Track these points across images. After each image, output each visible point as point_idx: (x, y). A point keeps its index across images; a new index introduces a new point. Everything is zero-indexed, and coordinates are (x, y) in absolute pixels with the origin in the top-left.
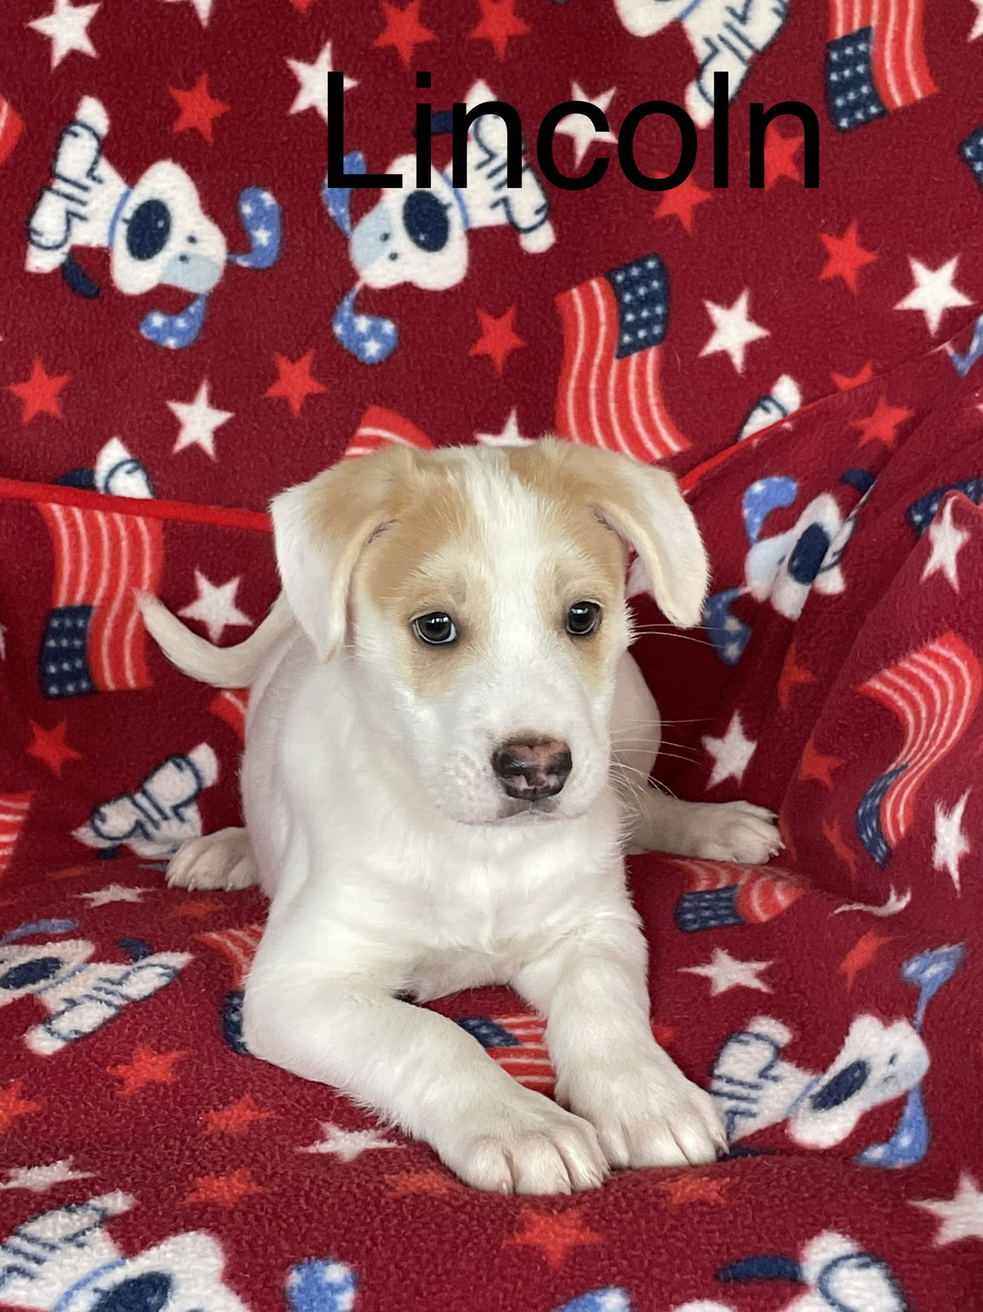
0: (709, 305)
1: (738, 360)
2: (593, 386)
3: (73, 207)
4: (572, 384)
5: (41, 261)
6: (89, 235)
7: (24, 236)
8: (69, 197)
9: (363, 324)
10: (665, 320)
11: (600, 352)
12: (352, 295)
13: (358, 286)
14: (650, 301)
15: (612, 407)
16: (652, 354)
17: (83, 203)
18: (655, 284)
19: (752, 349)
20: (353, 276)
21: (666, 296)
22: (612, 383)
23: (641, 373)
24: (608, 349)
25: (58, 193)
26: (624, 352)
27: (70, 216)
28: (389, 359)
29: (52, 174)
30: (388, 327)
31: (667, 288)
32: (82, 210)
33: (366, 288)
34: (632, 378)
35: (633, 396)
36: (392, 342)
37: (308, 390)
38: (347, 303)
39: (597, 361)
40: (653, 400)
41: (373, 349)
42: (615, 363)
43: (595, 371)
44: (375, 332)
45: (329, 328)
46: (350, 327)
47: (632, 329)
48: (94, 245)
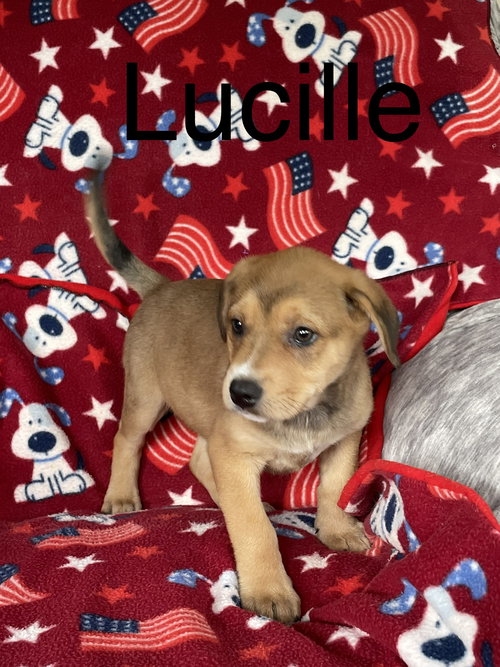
0: (330, 171)
1: (344, 193)
2: (283, 207)
3: (45, 130)
4: (274, 207)
5: (30, 153)
6: (52, 142)
7: (23, 142)
8: (43, 126)
9: (175, 181)
10: (312, 179)
11: (285, 192)
12: (171, 170)
13: (173, 165)
14: (304, 171)
15: (292, 215)
16: (307, 193)
17: (49, 129)
18: (307, 164)
19: (350, 188)
20: (170, 161)
21: (311, 168)
22: (291, 205)
23: (303, 201)
24: (288, 192)
25: (38, 124)
26: (295, 193)
27: (43, 134)
28: (187, 195)
29: (37, 117)
30: (186, 182)
31: (311, 165)
32: (49, 132)
33: (177, 166)
34: (300, 203)
35: (300, 211)
36: (188, 188)
37: (152, 209)
38: (168, 173)
39: (284, 197)
40: (309, 212)
41: (180, 191)
42: (292, 197)
43: (283, 201)
44: (181, 184)
45: (161, 183)
46: (170, 183)
47: (298, 183)
48: (54, 147)
